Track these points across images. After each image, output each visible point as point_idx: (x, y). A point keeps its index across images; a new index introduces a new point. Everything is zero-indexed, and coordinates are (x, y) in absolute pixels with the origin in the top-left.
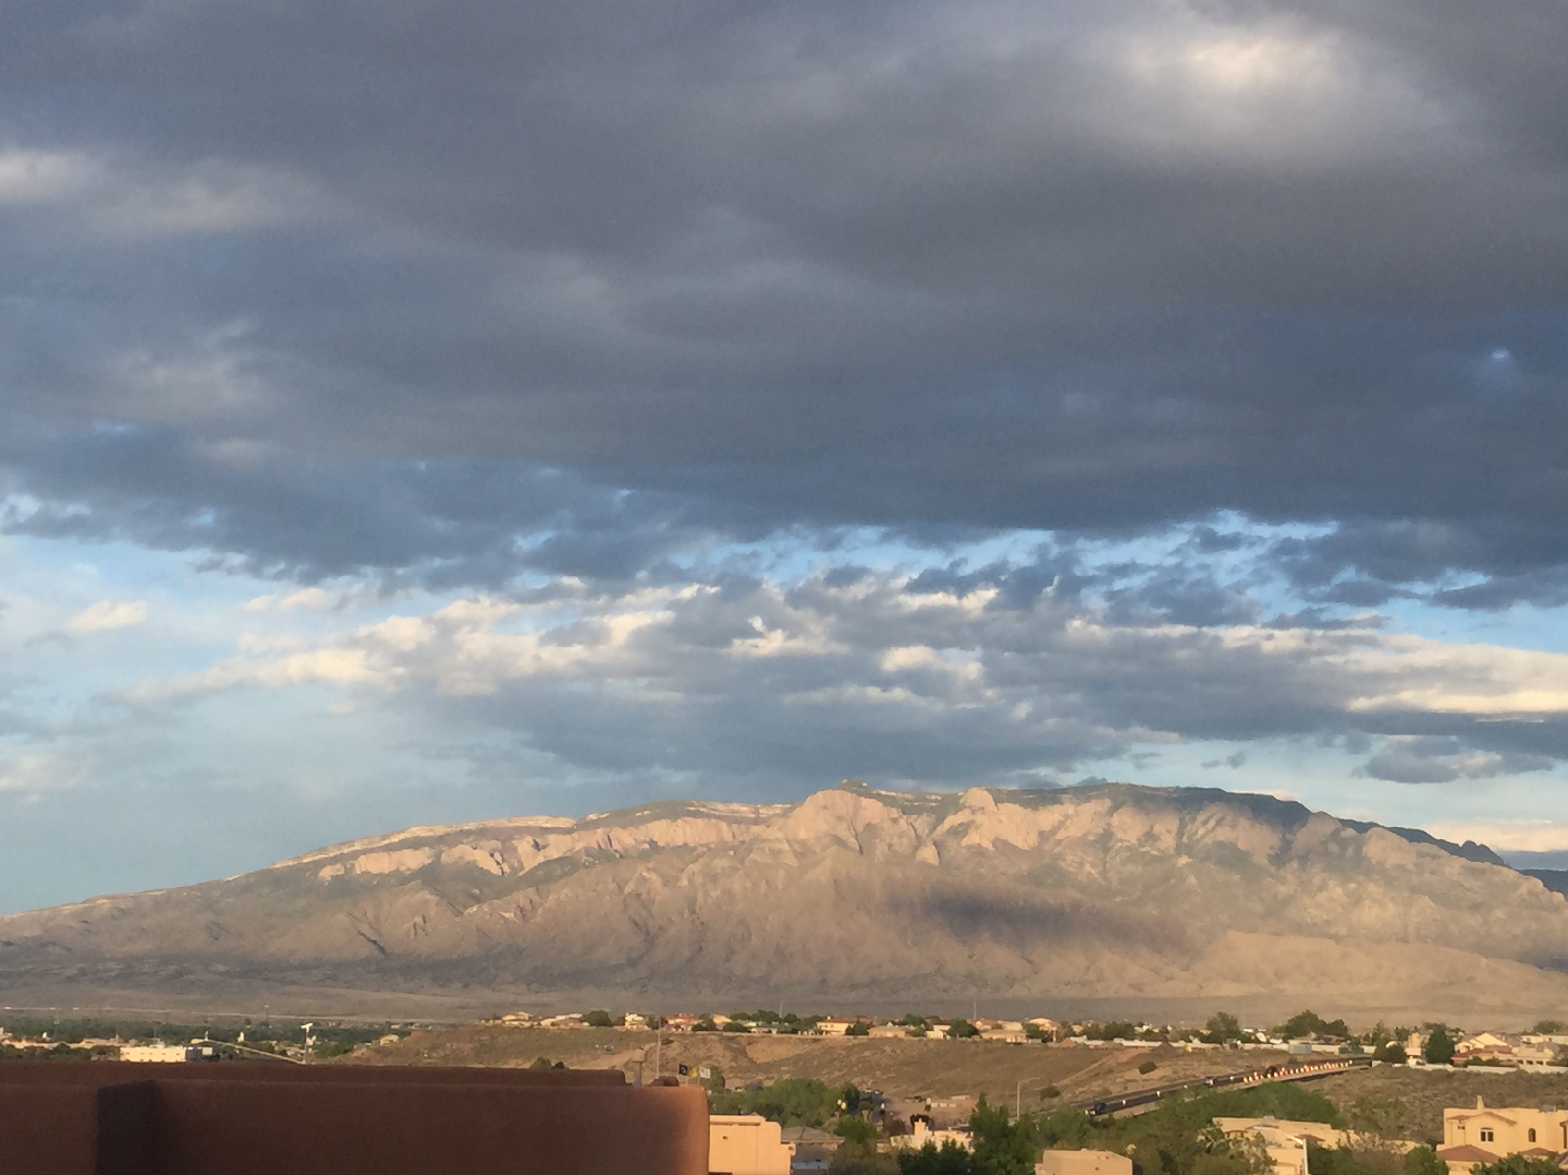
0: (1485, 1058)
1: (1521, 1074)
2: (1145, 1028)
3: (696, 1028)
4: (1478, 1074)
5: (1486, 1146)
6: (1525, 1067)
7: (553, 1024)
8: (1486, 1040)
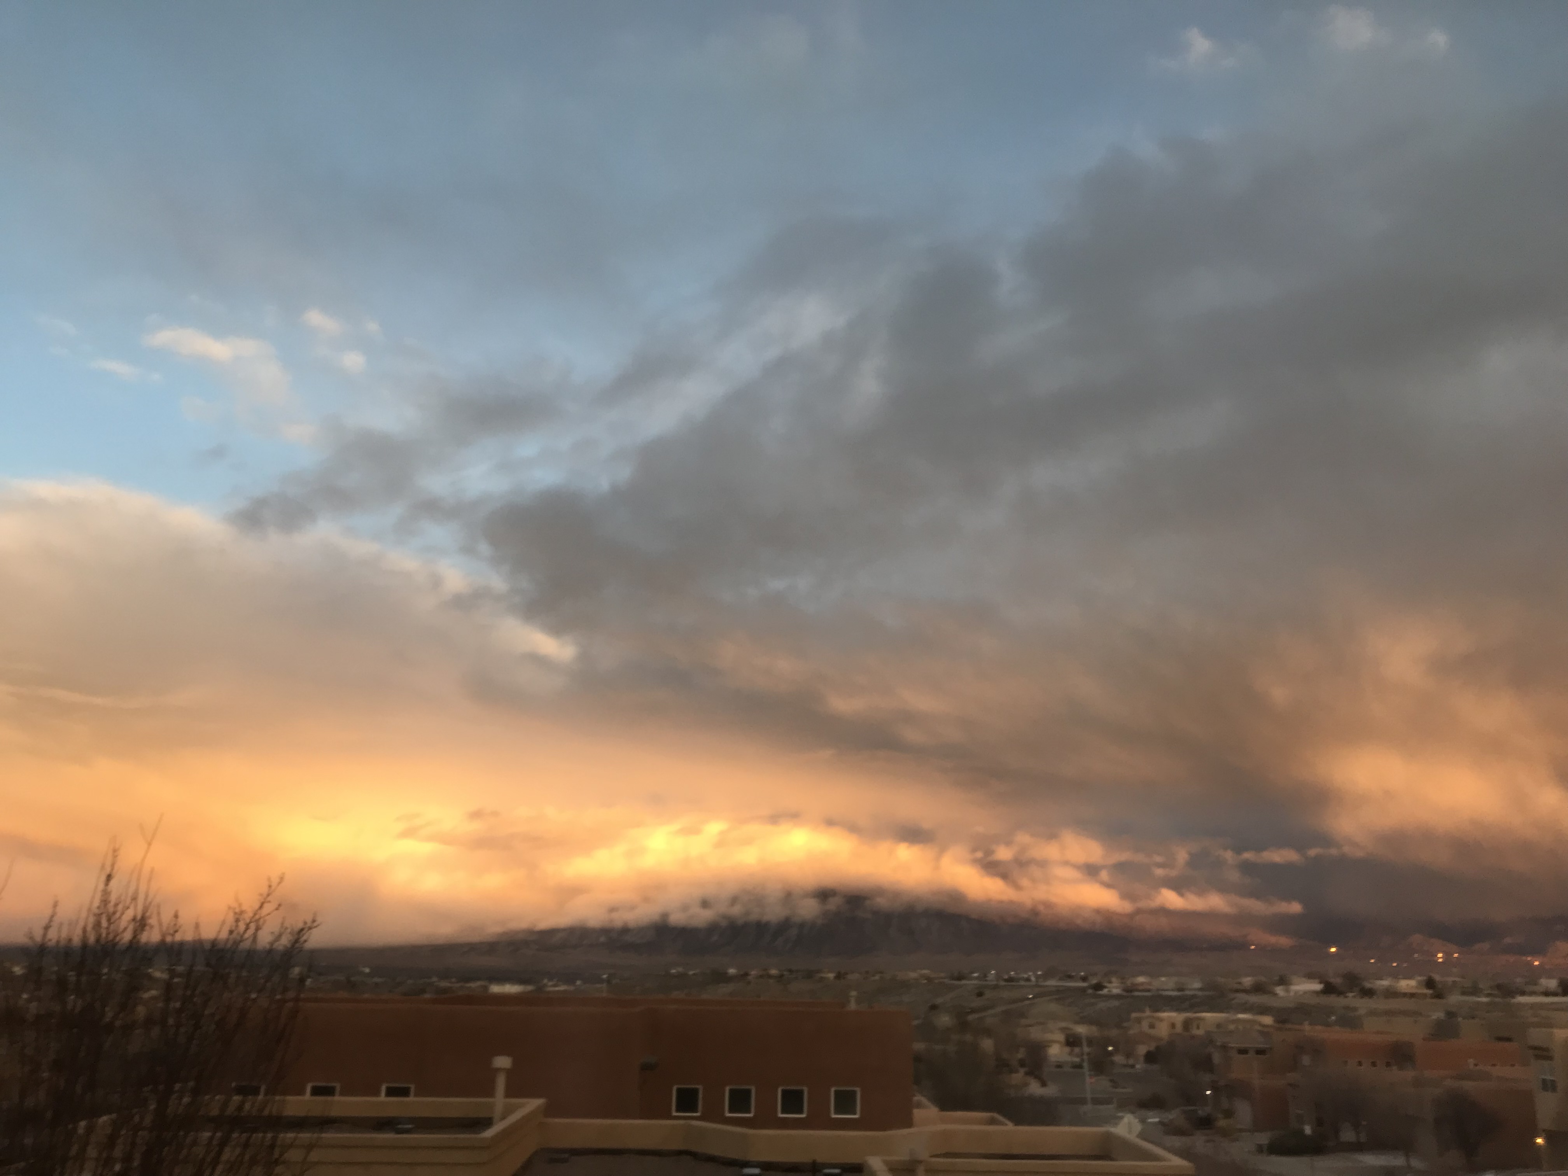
0: (1141, 988)
1: (1160, 996)
2: (976, 975)
3: (761, 976)
4: (1138, 996)
5: (1152, 1032)
6: (1161, 992)
7: (694, 974)
8: (1141, 979)
